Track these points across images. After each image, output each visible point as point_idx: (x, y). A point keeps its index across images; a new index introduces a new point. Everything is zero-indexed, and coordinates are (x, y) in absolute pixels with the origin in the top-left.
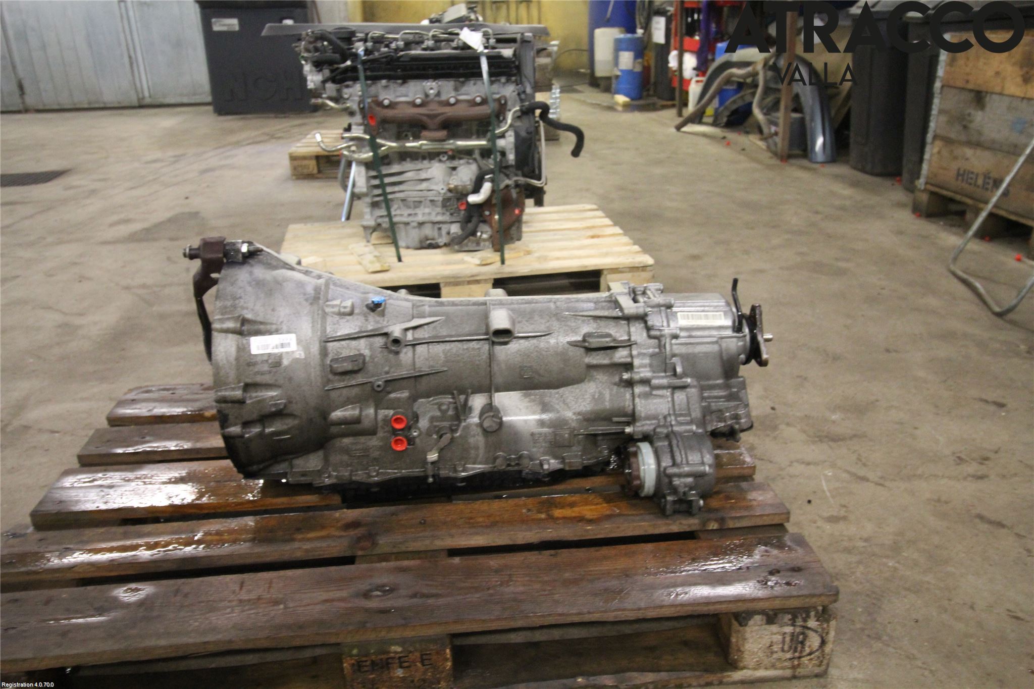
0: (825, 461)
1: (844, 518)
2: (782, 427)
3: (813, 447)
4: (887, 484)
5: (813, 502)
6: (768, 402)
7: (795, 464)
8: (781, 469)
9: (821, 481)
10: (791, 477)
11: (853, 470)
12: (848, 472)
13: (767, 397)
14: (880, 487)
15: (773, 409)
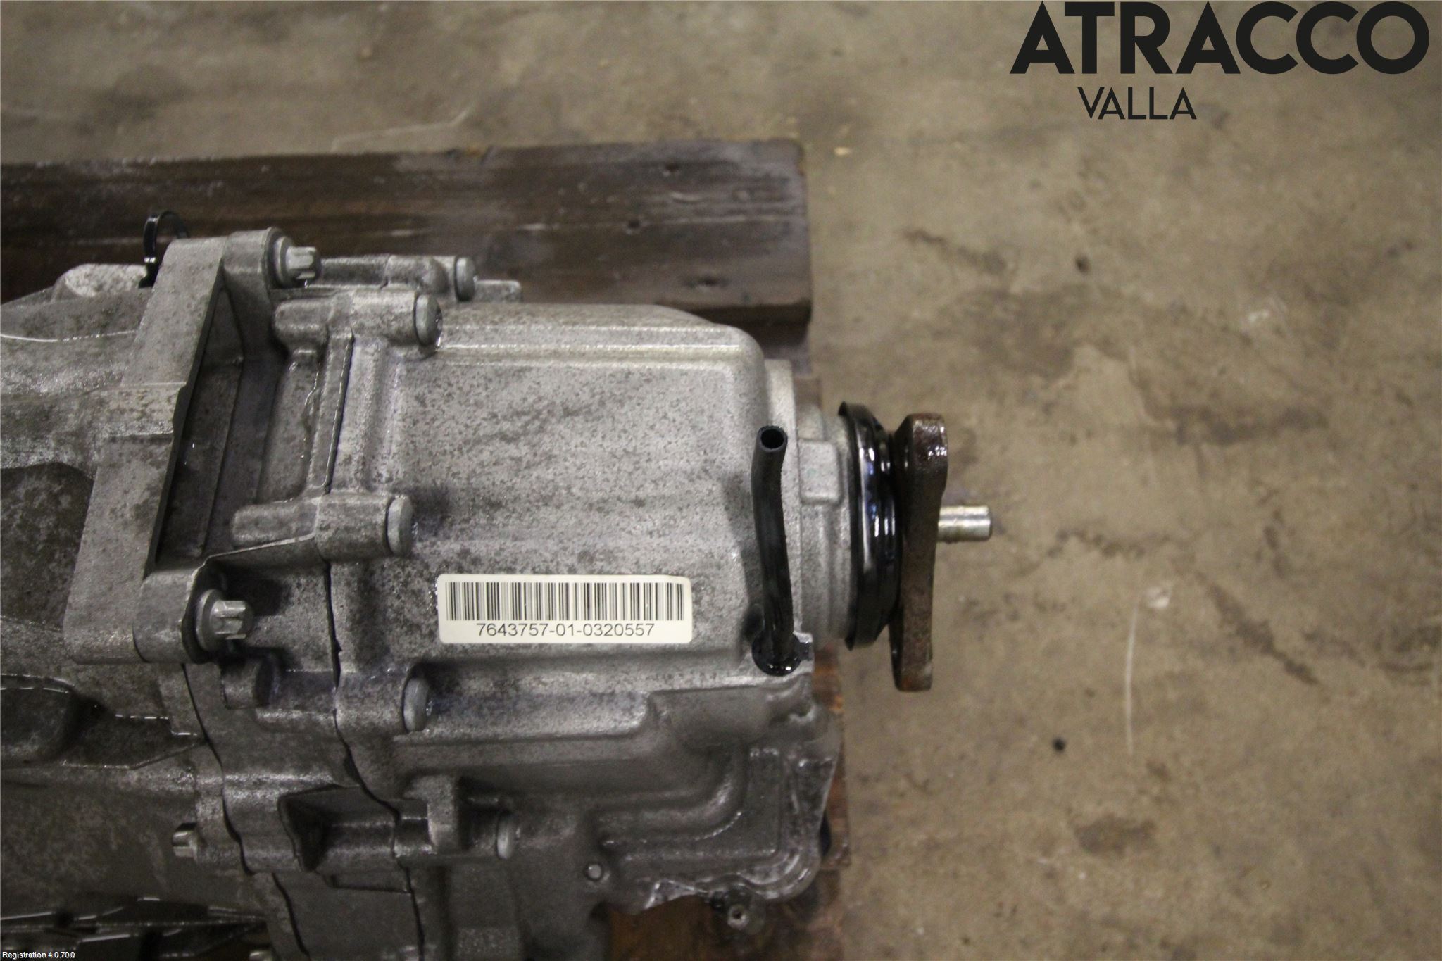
0: (1166, 539)
1: (1142, 833)
2: (1087, 355)
3: (1149, 463)
4: (1324, 669)
5: (1069, 748)
6: (1077, 229)
7: (1073, 544)
8: (1024, 569)
9: (1124, 638)
10: (1041, 607)
11: (1237, 590)
12: (1221, 599)
13: (1079, 205)
14: (1294, 683)
15: (1082, 265)
